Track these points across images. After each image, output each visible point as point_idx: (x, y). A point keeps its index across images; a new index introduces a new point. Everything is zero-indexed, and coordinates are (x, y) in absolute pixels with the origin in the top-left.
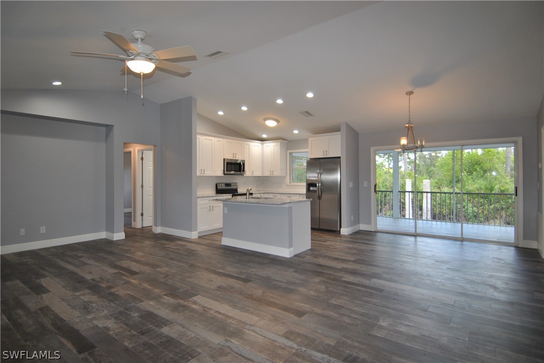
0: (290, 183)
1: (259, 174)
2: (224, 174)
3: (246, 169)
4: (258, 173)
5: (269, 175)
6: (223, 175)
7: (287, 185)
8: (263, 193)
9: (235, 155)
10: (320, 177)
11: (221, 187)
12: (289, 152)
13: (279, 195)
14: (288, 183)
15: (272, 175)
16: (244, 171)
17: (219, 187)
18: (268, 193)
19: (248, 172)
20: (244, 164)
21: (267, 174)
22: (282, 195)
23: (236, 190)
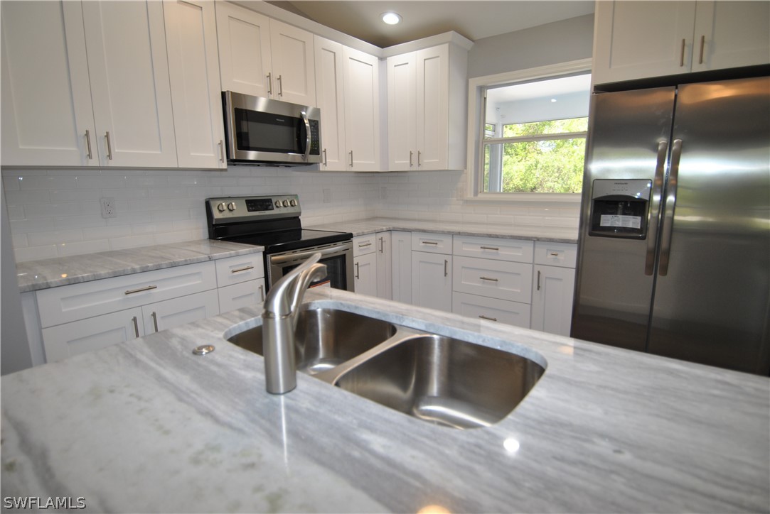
0: (476, 193)
1: (372, 165)
2: (231, 162)
3: (325, 143)
4: (367, 162)
5: (407, 168)
6: (224, 165)
7: (467, 202)
8: (389, 230)
9: (275, 84)
10: (674, 171)
11: (227, 215)
12: (475, 83)
13: (447, 241)
14: (470, 195)
15: (415, 168)
16: (316, 150)
17: (217, 215)
18: (404, 230)
19: (333, 156)
20: (315, 124)
21: (399, 163)
22: (458, 242)
23: (293, 222)
